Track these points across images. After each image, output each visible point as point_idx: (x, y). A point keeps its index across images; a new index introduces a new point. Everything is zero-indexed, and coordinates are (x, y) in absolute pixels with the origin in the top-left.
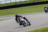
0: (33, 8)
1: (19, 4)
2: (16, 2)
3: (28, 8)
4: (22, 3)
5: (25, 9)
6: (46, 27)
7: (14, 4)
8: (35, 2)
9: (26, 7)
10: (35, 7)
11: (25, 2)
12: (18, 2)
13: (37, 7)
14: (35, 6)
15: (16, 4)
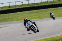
0: (32, 13)
1: (13, 8)
2: (10, 6)
3: (25, 14)
4: (17, 8)
5: (21, 14)
6: (49, 38)
7: (8, 9)
8: (34, 6)
9: (23, 12)
10: (35, 12)
11: (21, 6)
12: (12, 6)
13: (37, 12)
14: (34, 10)
15: (9, 9)
